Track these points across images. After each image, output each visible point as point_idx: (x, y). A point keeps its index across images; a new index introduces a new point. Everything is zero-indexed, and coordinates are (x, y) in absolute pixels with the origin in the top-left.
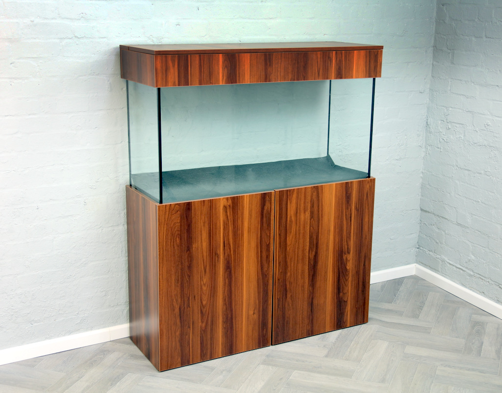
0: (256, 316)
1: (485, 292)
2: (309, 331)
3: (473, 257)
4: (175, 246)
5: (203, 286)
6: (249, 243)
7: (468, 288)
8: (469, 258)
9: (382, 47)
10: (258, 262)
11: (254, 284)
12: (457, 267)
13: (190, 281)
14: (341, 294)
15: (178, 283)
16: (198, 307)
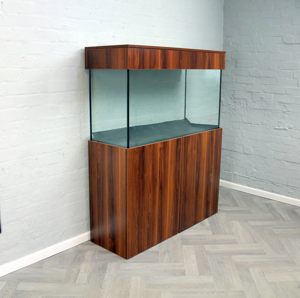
0: (172, 216)
1: (264, 188)
2: (195, 221)
3: (255, 170)
4: (136, 176)
5: (149, 201)
7: (253, 188)
8: (253, 171)
9: (225, 52)
10: (174, 182)
11: (172, 197)
12: (244, 177)
13: (143, 198)
14: (208, 197)
15: (137, 200)
16: (147, 215)
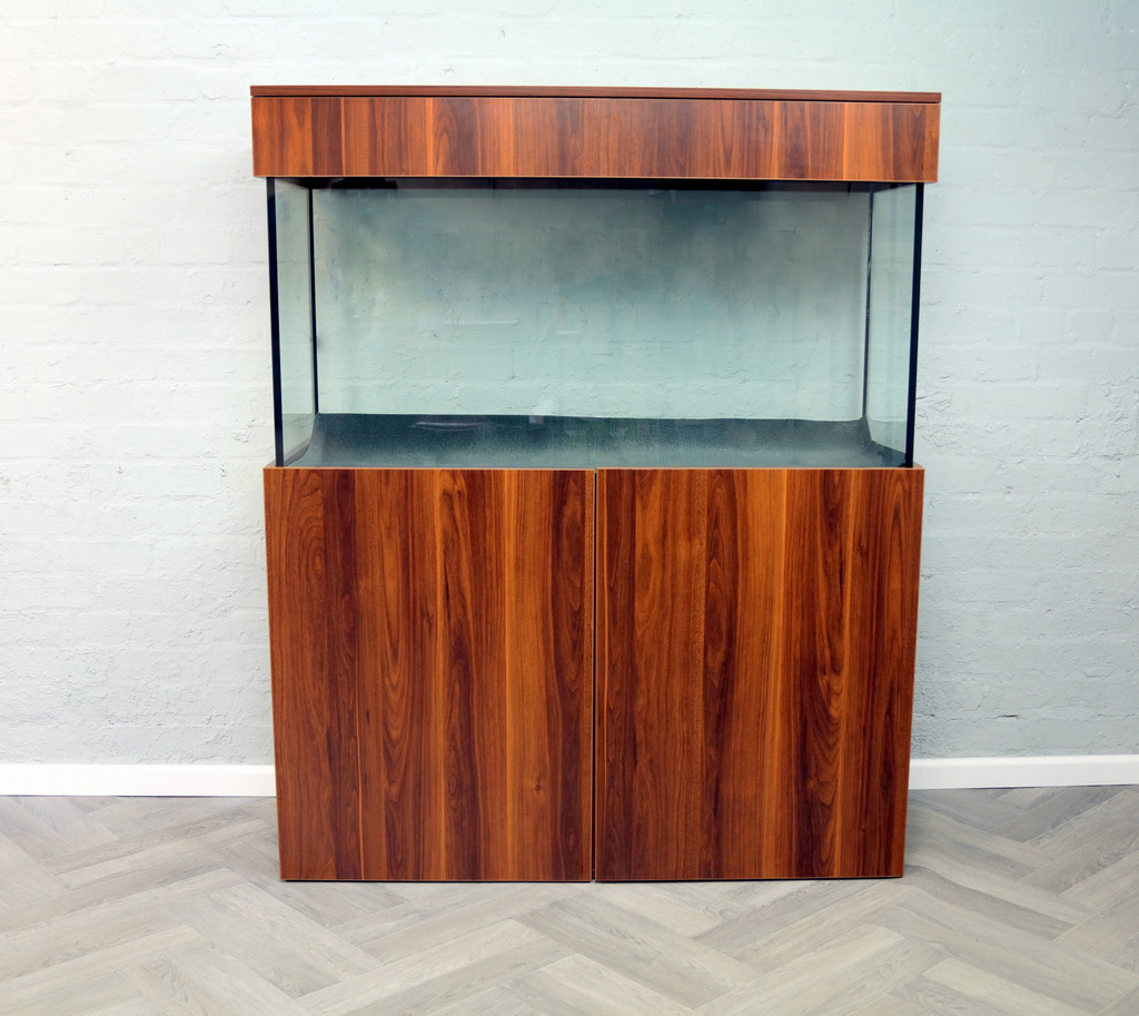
0: (544, 796)
2: (708, 865)
4: (312, 576)
5: (390, 692)
6: (520, 597)
10: (547, 652)
11: (536, 710)
13: (353, 669)
14: (812, 784)
15: (321, 670)
16: (378, 743)
